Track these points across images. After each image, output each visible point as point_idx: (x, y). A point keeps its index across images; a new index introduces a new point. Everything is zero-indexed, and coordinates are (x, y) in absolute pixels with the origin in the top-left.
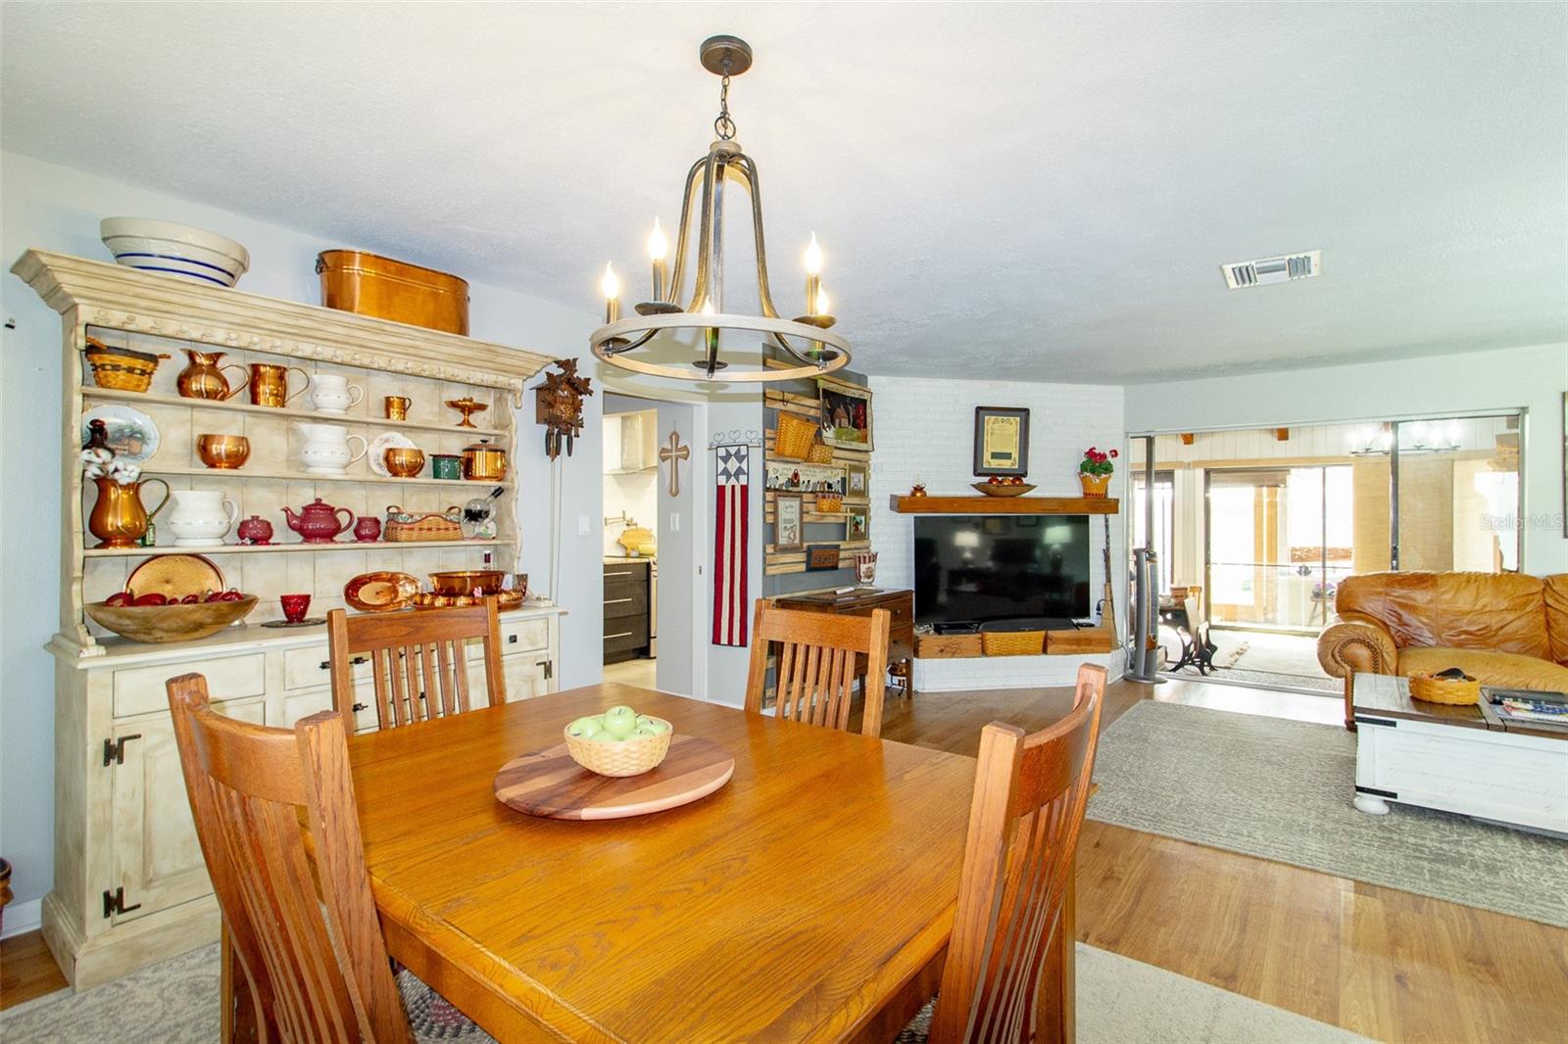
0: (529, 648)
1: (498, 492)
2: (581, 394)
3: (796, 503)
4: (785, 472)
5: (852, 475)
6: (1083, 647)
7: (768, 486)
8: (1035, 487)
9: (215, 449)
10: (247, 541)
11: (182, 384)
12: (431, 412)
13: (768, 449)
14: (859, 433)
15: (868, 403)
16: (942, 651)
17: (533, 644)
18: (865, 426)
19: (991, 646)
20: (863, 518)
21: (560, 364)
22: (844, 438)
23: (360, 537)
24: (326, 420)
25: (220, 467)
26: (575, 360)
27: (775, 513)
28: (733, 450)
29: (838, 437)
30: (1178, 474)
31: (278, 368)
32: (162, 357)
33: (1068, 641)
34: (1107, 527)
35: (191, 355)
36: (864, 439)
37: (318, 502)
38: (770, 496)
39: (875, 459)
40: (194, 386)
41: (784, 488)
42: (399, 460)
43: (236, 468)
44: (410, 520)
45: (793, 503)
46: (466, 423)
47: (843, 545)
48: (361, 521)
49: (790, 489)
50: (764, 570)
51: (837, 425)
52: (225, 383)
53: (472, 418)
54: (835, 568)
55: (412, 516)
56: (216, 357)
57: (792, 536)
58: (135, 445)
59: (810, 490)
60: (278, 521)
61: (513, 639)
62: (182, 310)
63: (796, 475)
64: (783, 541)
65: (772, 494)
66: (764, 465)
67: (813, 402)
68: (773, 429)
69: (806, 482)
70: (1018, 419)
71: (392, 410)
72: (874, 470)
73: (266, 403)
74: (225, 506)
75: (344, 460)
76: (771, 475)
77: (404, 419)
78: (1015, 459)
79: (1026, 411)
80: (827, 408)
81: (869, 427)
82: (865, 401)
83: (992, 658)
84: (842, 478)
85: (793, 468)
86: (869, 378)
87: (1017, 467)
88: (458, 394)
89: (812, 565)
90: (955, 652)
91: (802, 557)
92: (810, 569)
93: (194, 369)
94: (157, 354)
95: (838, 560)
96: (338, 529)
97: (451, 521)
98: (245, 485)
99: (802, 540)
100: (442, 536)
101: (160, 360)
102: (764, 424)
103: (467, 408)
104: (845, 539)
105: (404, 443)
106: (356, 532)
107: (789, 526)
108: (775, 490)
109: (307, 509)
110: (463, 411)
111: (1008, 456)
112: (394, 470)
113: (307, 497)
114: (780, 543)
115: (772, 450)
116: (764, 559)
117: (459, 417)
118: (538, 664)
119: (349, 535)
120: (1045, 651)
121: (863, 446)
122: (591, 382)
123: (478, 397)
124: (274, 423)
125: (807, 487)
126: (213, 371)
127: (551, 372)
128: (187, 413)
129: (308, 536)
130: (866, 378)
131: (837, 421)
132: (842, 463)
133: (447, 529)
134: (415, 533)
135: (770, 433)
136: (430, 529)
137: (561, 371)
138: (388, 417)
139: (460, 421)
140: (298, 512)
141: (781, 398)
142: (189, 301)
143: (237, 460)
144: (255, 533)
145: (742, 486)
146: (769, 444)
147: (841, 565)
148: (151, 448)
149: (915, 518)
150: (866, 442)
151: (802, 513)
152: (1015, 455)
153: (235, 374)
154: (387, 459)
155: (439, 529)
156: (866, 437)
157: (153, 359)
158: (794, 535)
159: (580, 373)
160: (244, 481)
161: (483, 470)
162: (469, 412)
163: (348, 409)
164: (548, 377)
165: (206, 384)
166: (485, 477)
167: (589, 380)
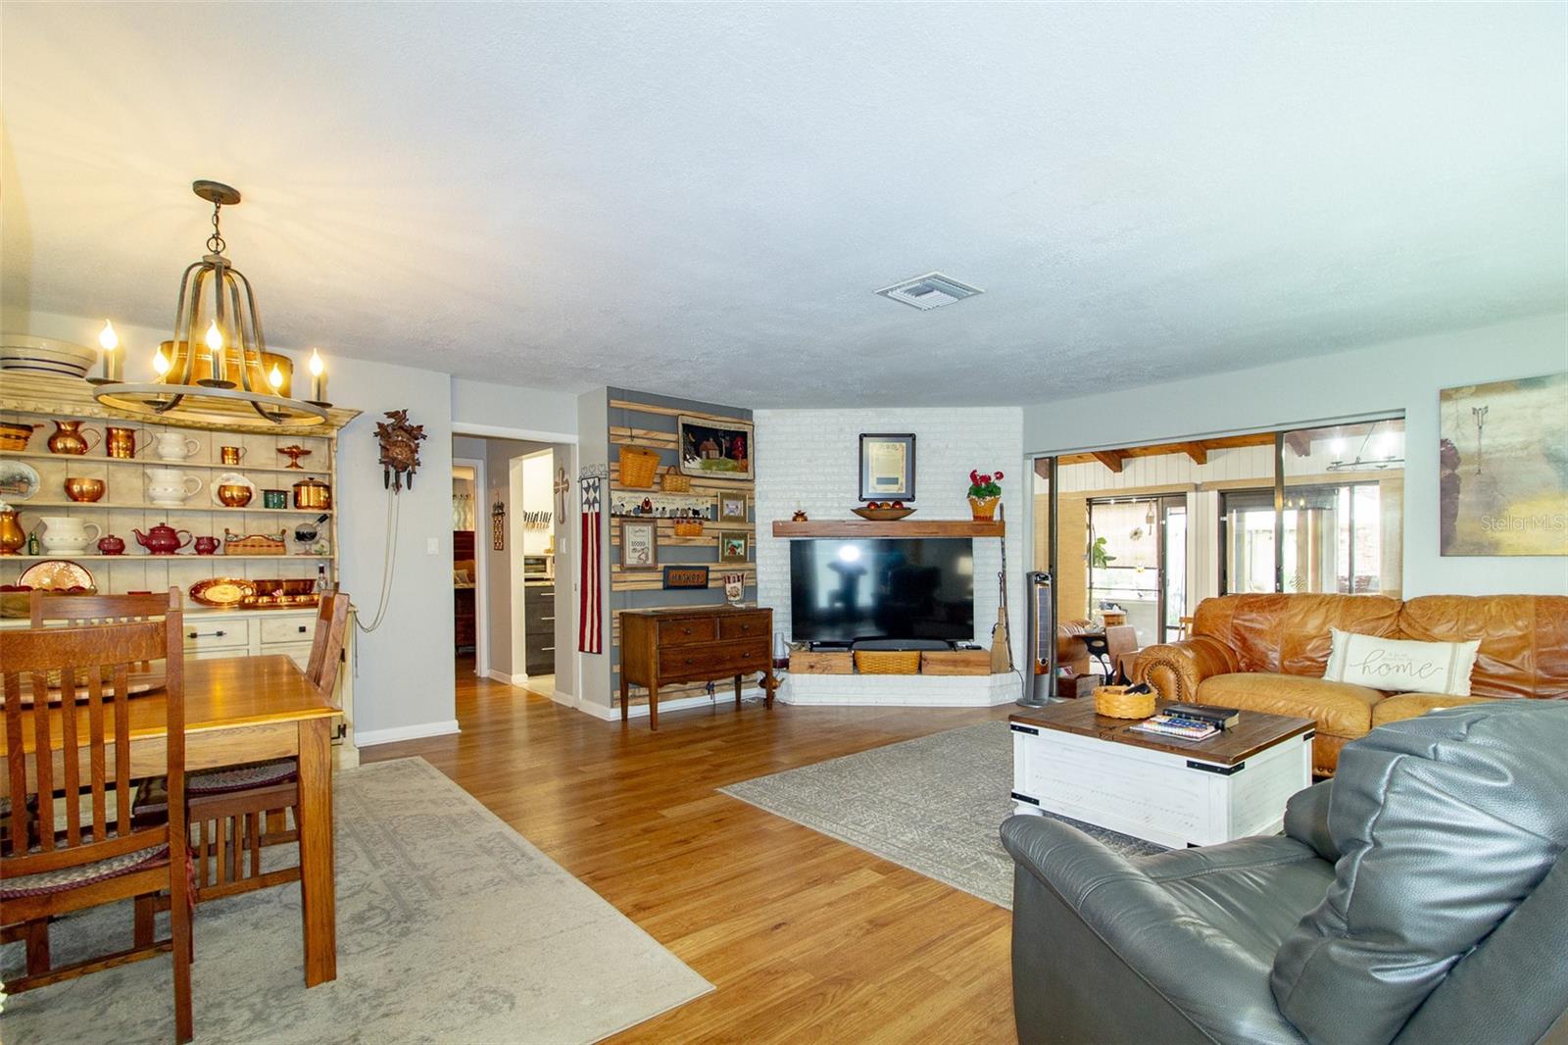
1: (323, 518)
2: (417, 439)
3: (648, 529)
4: (634, 500)
5: (726, 502)
6: (959, 669)
7: (613, 512)
8: (915, 510)
9: (76, 488)
10: (101, 552)
11: (51, 444)
12: (269, 458)
13: (613, 480)
14: (736, 464)
15: (749, 436)
16: (812, 667)
18: (745, 456)
19: (864, 664)
20: (742, 542)
21: (390, 415)
22: (714, 468)
23: (200, 552)
24: (166, 466)
25: (83, 501)
26: (405, 411)
27: (622, 536)
28: (591, 481)
29: (705, 467)
30: (1191, 497)
31: (127, 430)
32: (36, 426)
33: (942, 662)
34: (1003, 550)
35: (58, 424)
36: (745, 469)
37: (162, 525)
38: (615, 521)
39: (760, 487)
40: (60, 445)
41: (632, 514)
42: (228, 494)
43: (94, 501)
44: (235, 539)
45: (645, 528)
46: (294, 465)
47: (712, 566)
48: (199, 539)
49: (641, 515)
50: (611, 586)
51: (704, 456)
52: (84, 442)
53: (300, 461)
54: (705, 587)
55: (236, 536)
56: (77, 424)
57: (643, 556)
58: (23, 487)
59: (668, 515)
60: (130, 540)
61: (302, 630)
62: (34, 394)
63: (647, 503)
64: (631, 559)
65: (618, 519)
66: (610, 495)
67: (672, 437)
68: (618, 461)
69: (661, 509)
70: (904, 444)
71: (226, 457)
72: (760, 498)
73: (119, 455)
74: (88, 528)
75: (181, 493)
76: (615, 502)
77: (237, 464)
78: (902, 484)
79: (913, 436)
80: (691, 442)
81: (750, 457)
82: (746, 433)
83: (863, 676)
84: (712, 505)
85: (643, 496)
86: (754, 411)
87: (904, 491)
88: (286, 443)
89: (671, 584)
90: (826, 670)
91: (660, 576)
92: (667, 587)
93: (60, 433)
94: (32, 425)
95: (707, 579)
96: (178, 545)
97: (273, 540)
98: (103, 513)
99: (656, 559)
100: (265, 551)
101: (35, 430)
102: (609, 457)
103: (295, 453)
104: (718, 561)
105: (237, 481)
106: (196, 547)
107: (639, 548)
108: (622, 516)
109: (152, 531)
110: (291, 456)
111: (895, 481)
112: (227, 502)
113: (155, 522)
114: (628, 562)
115: (617, 480)
116: (611, 578)
117: (288, 460)
119: (191, 549)
120: (920, 670)
121: (743, 476)
122: (423, 429)
123: (303, 445)
124: (132, 469)
125: (662, 513)
126: (75, 434)
127: (382, 422)
128: (56, 464)
129: (154, 550)
130: (752, 411)
131: (704, 453)
132: (712, 492)
133: (269, 546)
134: (240, 549)
135: (614, 466)
136: (253, 546)
137: (392, 420)
138: (224, 462)
139: (290, 463)
140: (147, 533)
141: (629, 434)
142: (38, 388)
143: (96, 496)
144: (110, 547)
145: (596, 513)
146: (614, 476)
147: (710, 585)
148: (36, 488)
149: (791, 541)
150: (747, 471)
151: (655, 537)
152: (902, 480)
153: (93, 435)
154: (219, 493)
155: (262, 546)
156: (746, 468)
157: (29, 429)
158: (647, 556)
159: (412, 421)
160: (109, 511)
161: (309, 501)
162: (297, 457)
163: (185, 457)
164: (380, 425)
165: (71, 443)
166: (309, 506)
167: (422, 426)
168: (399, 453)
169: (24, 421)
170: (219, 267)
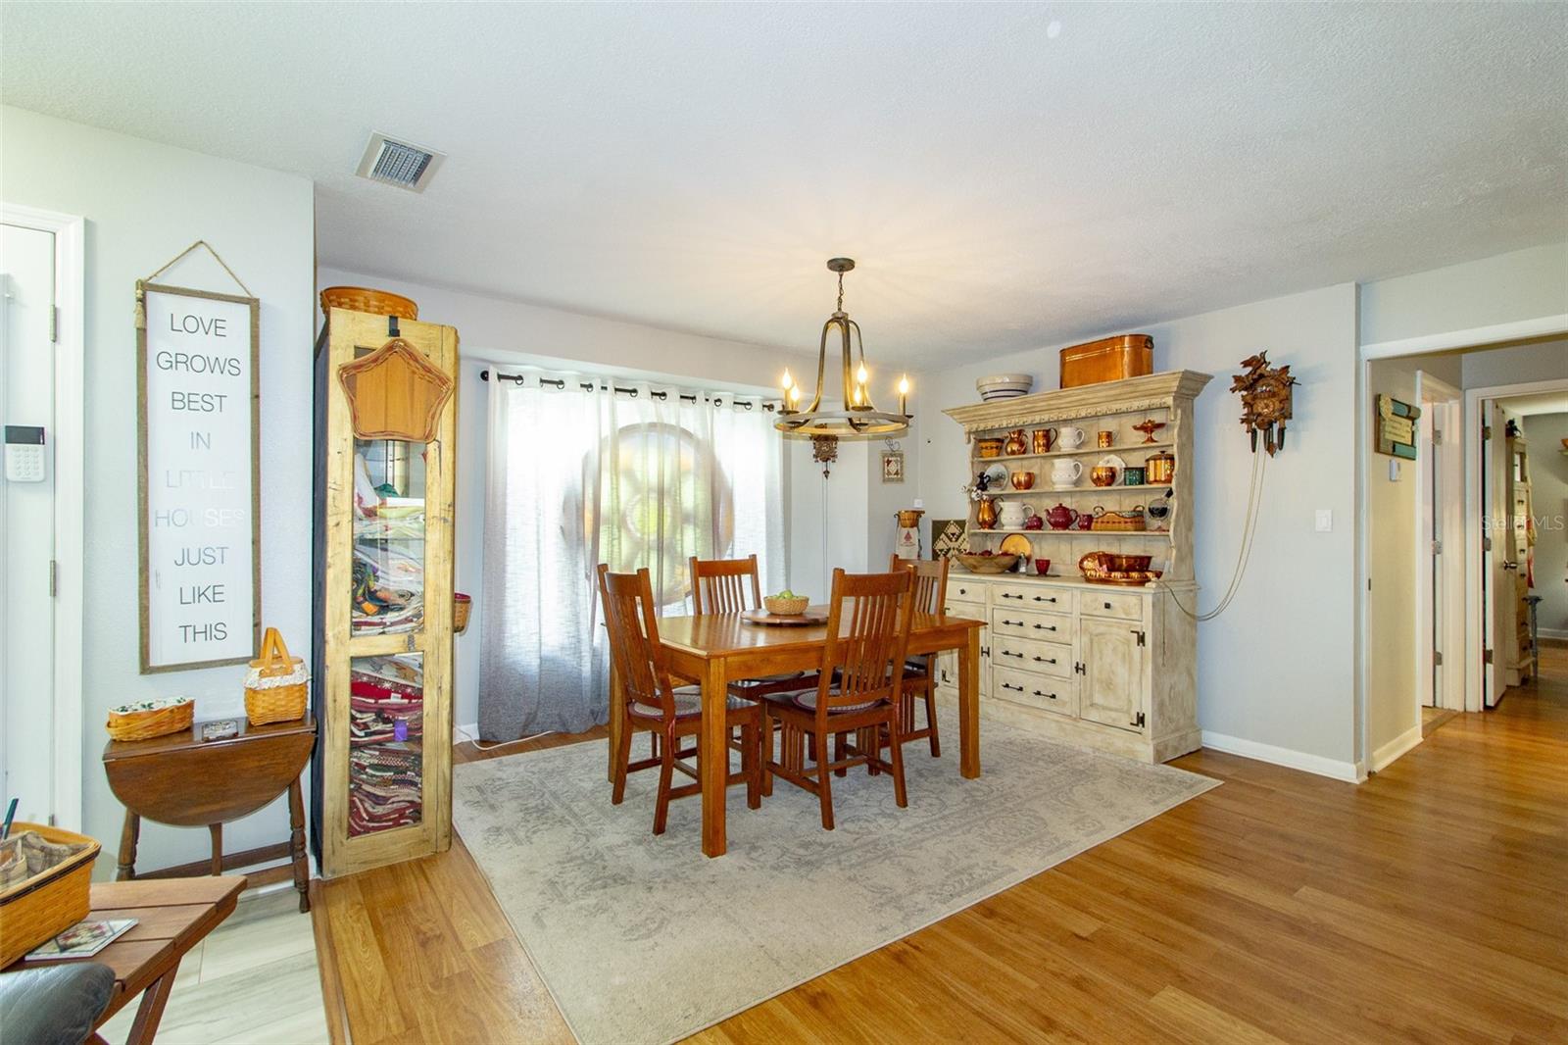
0: (1124, 617)
1: (1170, 493)
2: (1286, 384)
9: (1015, 480)
10: (1030, 528)
12: (1133, 436)
17: (1127, 614)
21: (1246, 364)
23: (1079, 527)
24: (1064, 456)
25: (1020, 489)
26: (1263, 354)
31: (1044, 431)
35: (1009, 434)
37: (1061, 505)
42: (1095, 475)
43: (1027, 488)
44: (1105, 516)
46: (1151, 440)
48: (1082, 517)
53: (1154, 436)
58: (1002, 482)
61: (1108, 606)
62: (999, 415)
71: (1102, 441)
73: (1037, 451)
74: (1023, 509)
75: (1072, 478)
88: (1143, 419)
93: (1011, 440)
96: (1070, 522)
97: (1123, 517)
98: (1041, 497)
103: (1150, 428)
105: (1107, 462)
106: (1080, 524)
110: (1148, 431)
112: (1096, 482)
117: (1144, 436)
118: (1132, 632)
119: (1077, 525)
122: (1290, 369)
123: (1157, 418)
124: (1047, 461)
126: (1018, 439)
127: (1238, 374)
128: (1020, 463)
129: (1056, 526)
133: (1120, 522)
134: (1102, 525)
137: (1251, 369)
138: (1100, 446)
139: (1145, 439)
140: (1054, 512)
143: (1028, 485)
144: (1035, 524)
148: (1006, 481)
155: (1114, 522)
157: (1001, 440)
159: (1275, 364)
160: (1039, 495)
161: (1155, 476)
162: (1152, 432)
163: (1078, 447)
164: (1237, 379)
165: (1015, 447)
166: (1156, 481)
167: (1288, 367)
168: (1264, 408)
169: (997, 435)
170: (841, 320)
